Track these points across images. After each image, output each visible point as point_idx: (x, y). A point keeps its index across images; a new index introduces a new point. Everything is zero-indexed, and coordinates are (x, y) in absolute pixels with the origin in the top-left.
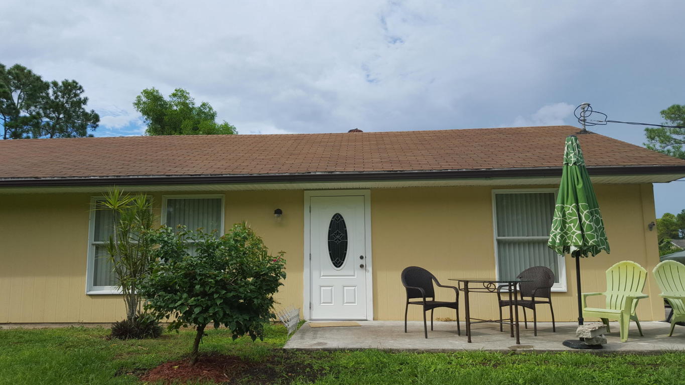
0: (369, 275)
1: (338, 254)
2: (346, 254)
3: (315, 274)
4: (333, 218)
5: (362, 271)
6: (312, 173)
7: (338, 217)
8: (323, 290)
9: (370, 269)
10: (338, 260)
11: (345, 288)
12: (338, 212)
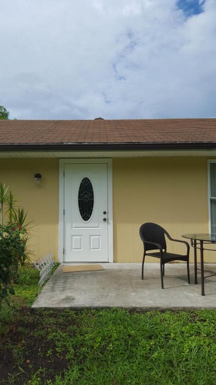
0: (111, 227)
1: (86, 210)
2: (92, 210)
3: (68, 226)
4: (82, 181)
5: (105, 224)
6: (64, 144)
7: (86, 181)
8: (75, 239)
9: (111, 222)
10: (86, 215)
11: (92, 237)
12: (86, 177)
